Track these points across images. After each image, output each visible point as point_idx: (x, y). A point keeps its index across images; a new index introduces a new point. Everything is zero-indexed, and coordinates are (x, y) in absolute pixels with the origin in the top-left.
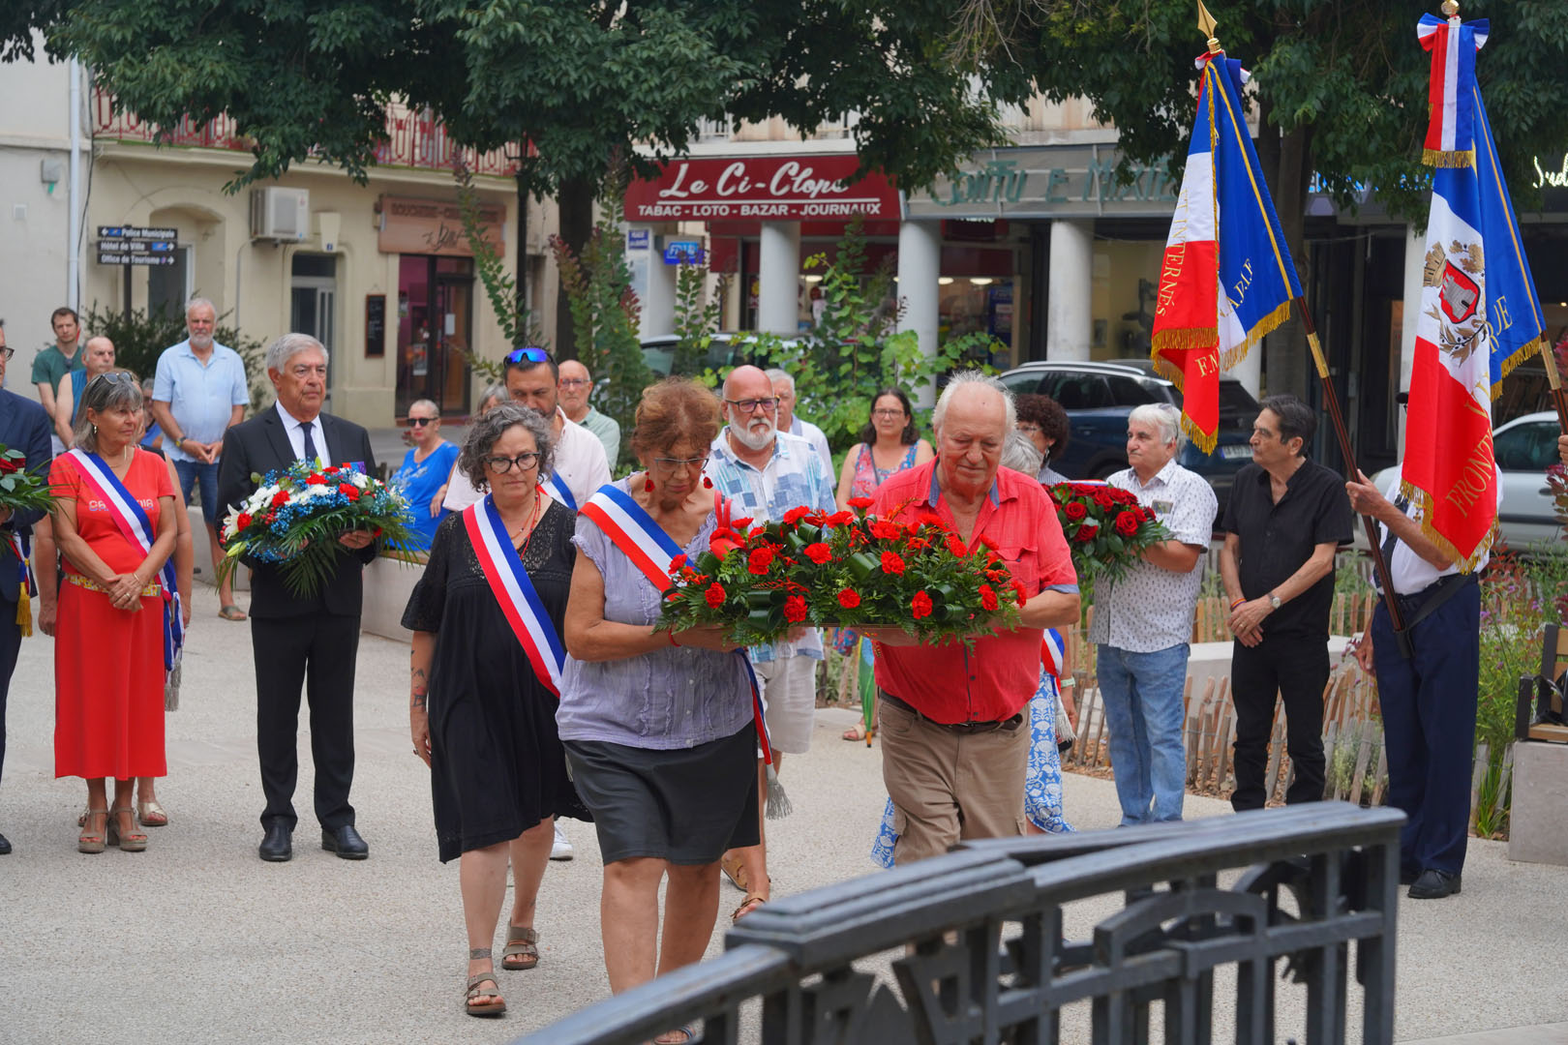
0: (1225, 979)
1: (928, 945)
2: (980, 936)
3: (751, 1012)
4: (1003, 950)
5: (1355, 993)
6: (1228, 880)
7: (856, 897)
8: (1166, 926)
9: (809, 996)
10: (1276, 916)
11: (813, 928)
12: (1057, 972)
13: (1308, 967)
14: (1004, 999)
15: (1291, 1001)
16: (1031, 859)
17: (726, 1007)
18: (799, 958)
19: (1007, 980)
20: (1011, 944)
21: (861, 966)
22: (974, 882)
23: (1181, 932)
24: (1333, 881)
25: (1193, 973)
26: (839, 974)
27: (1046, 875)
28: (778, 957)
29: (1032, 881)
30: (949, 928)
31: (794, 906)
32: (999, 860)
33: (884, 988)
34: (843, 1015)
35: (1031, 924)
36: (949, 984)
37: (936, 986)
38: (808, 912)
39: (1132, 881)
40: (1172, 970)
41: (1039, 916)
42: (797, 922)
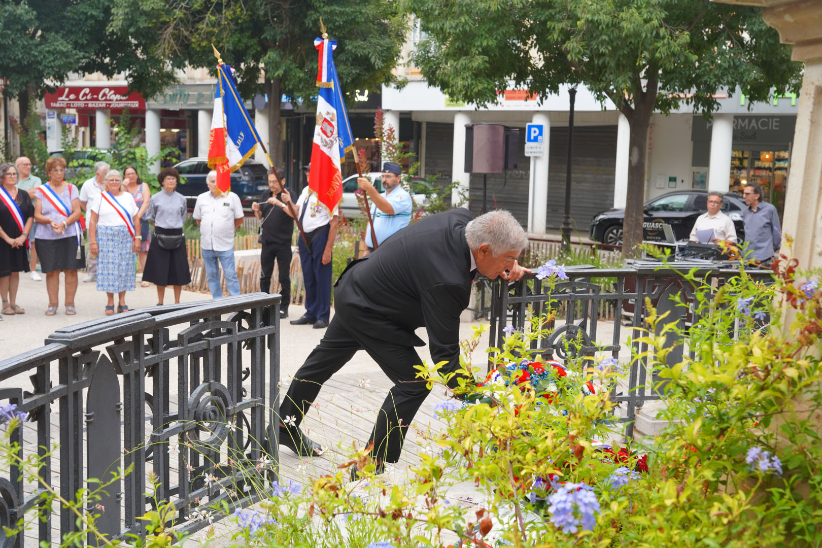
0: (224, 348)
1: (119, 341)
2: (138, 338)
3: (54, 365)
4: (146, 343)
5: (267, 351)
6: (225, 317)
7: (91, 326)
8: (204, 333)
9: (76, 358)
10: (241, 328)
11: (75, 336)
12: (166, 348)
13: (251, 344)
14: (146, 358)
15: (246, 355)
16: (154, 313)
17: (44, 363)
18: (71, 346)
19: (148, 352)
20: (149, 340)
21: (94, 349)
22: (134, 321)
23: (208, 335)
24: (258, 317)
25: (212, 347)
26: (86, 351)
27: (159, 318)
28: (63, 346)
29: (154, 319)
30: (128, 335)
31: (69, 330)
32: (143, 313)
33: (103, 355)
34: (88, 364)
35: (156, 333)
36: (126, 354)
37: (122, 354)
38: (73, 331)
39: (191, 318)
40: (205, 347)
41: (158, 331)
42: (69, 335)
